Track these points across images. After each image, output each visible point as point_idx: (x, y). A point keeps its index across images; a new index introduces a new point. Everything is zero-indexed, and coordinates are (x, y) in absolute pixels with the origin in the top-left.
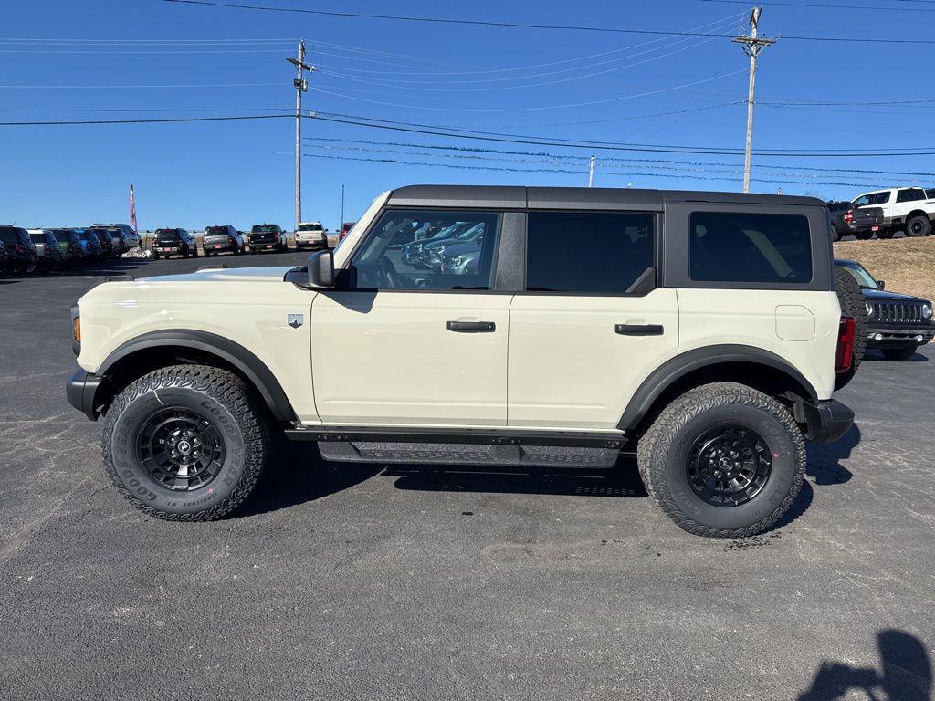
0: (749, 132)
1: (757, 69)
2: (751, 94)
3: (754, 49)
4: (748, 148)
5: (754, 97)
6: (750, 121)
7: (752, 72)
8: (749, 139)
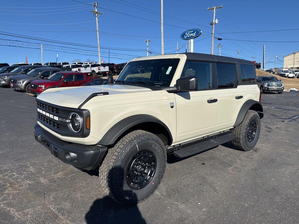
0: (98, 40)
1: (98, 21)
2: (97, 29)
3: (97, 14)
4: (99, 45)
5: (99, 30)
6: (98, 37)
7: (97, 22)
8: (98, 42)
